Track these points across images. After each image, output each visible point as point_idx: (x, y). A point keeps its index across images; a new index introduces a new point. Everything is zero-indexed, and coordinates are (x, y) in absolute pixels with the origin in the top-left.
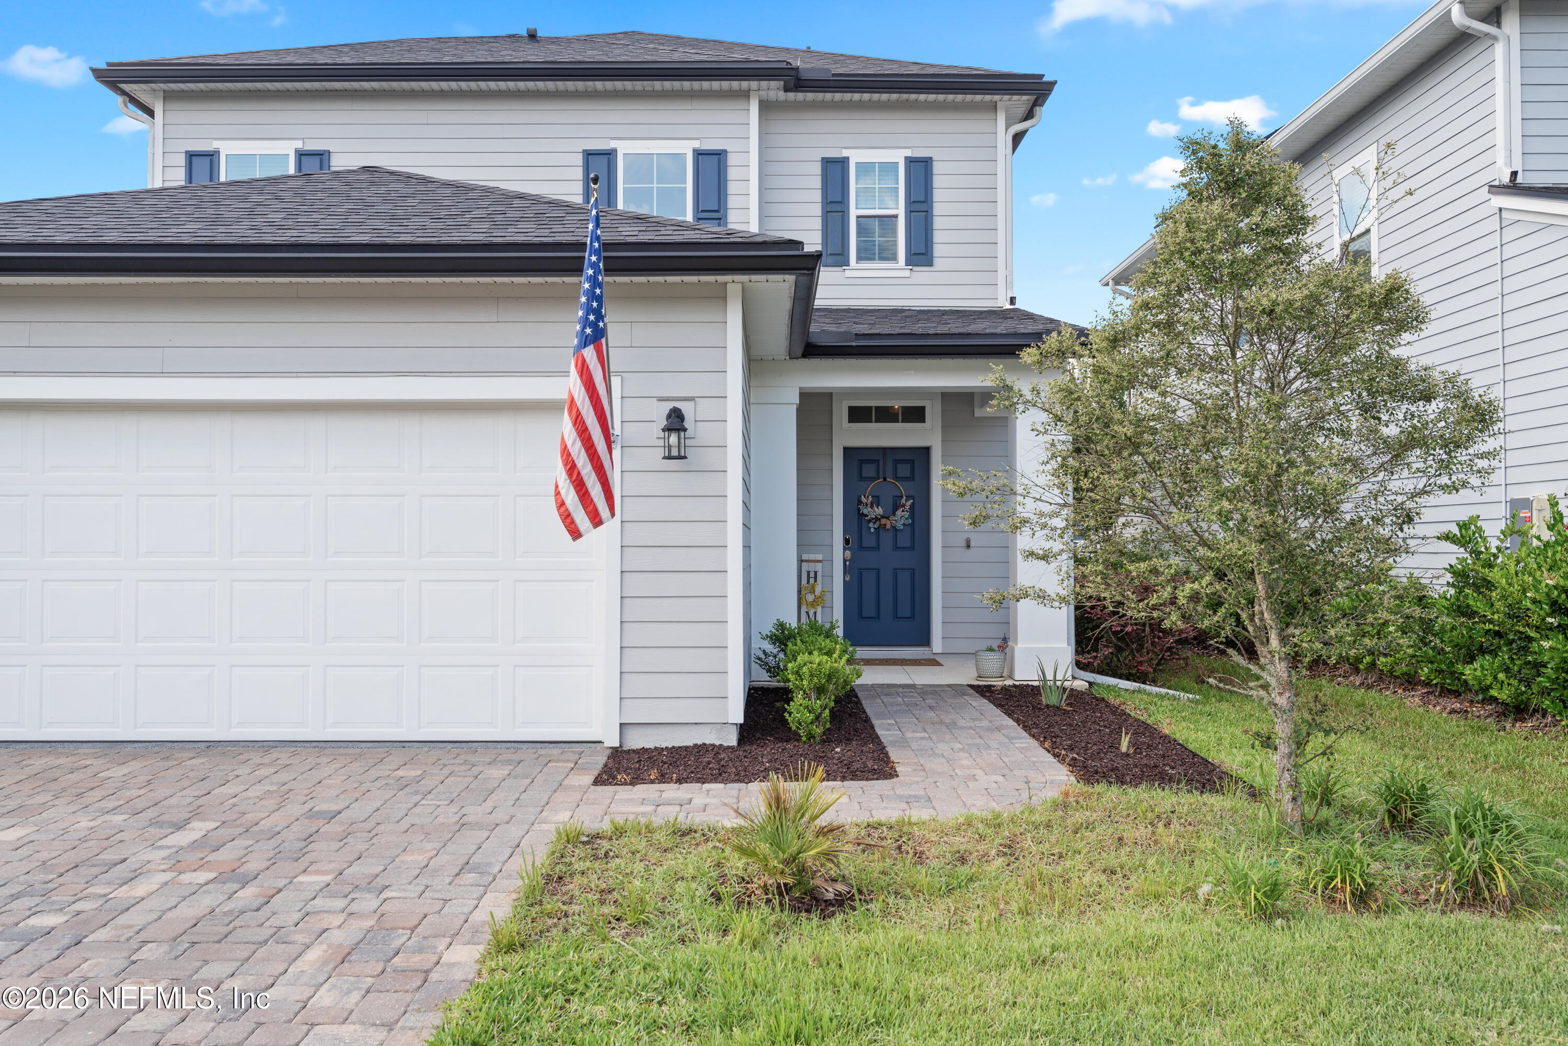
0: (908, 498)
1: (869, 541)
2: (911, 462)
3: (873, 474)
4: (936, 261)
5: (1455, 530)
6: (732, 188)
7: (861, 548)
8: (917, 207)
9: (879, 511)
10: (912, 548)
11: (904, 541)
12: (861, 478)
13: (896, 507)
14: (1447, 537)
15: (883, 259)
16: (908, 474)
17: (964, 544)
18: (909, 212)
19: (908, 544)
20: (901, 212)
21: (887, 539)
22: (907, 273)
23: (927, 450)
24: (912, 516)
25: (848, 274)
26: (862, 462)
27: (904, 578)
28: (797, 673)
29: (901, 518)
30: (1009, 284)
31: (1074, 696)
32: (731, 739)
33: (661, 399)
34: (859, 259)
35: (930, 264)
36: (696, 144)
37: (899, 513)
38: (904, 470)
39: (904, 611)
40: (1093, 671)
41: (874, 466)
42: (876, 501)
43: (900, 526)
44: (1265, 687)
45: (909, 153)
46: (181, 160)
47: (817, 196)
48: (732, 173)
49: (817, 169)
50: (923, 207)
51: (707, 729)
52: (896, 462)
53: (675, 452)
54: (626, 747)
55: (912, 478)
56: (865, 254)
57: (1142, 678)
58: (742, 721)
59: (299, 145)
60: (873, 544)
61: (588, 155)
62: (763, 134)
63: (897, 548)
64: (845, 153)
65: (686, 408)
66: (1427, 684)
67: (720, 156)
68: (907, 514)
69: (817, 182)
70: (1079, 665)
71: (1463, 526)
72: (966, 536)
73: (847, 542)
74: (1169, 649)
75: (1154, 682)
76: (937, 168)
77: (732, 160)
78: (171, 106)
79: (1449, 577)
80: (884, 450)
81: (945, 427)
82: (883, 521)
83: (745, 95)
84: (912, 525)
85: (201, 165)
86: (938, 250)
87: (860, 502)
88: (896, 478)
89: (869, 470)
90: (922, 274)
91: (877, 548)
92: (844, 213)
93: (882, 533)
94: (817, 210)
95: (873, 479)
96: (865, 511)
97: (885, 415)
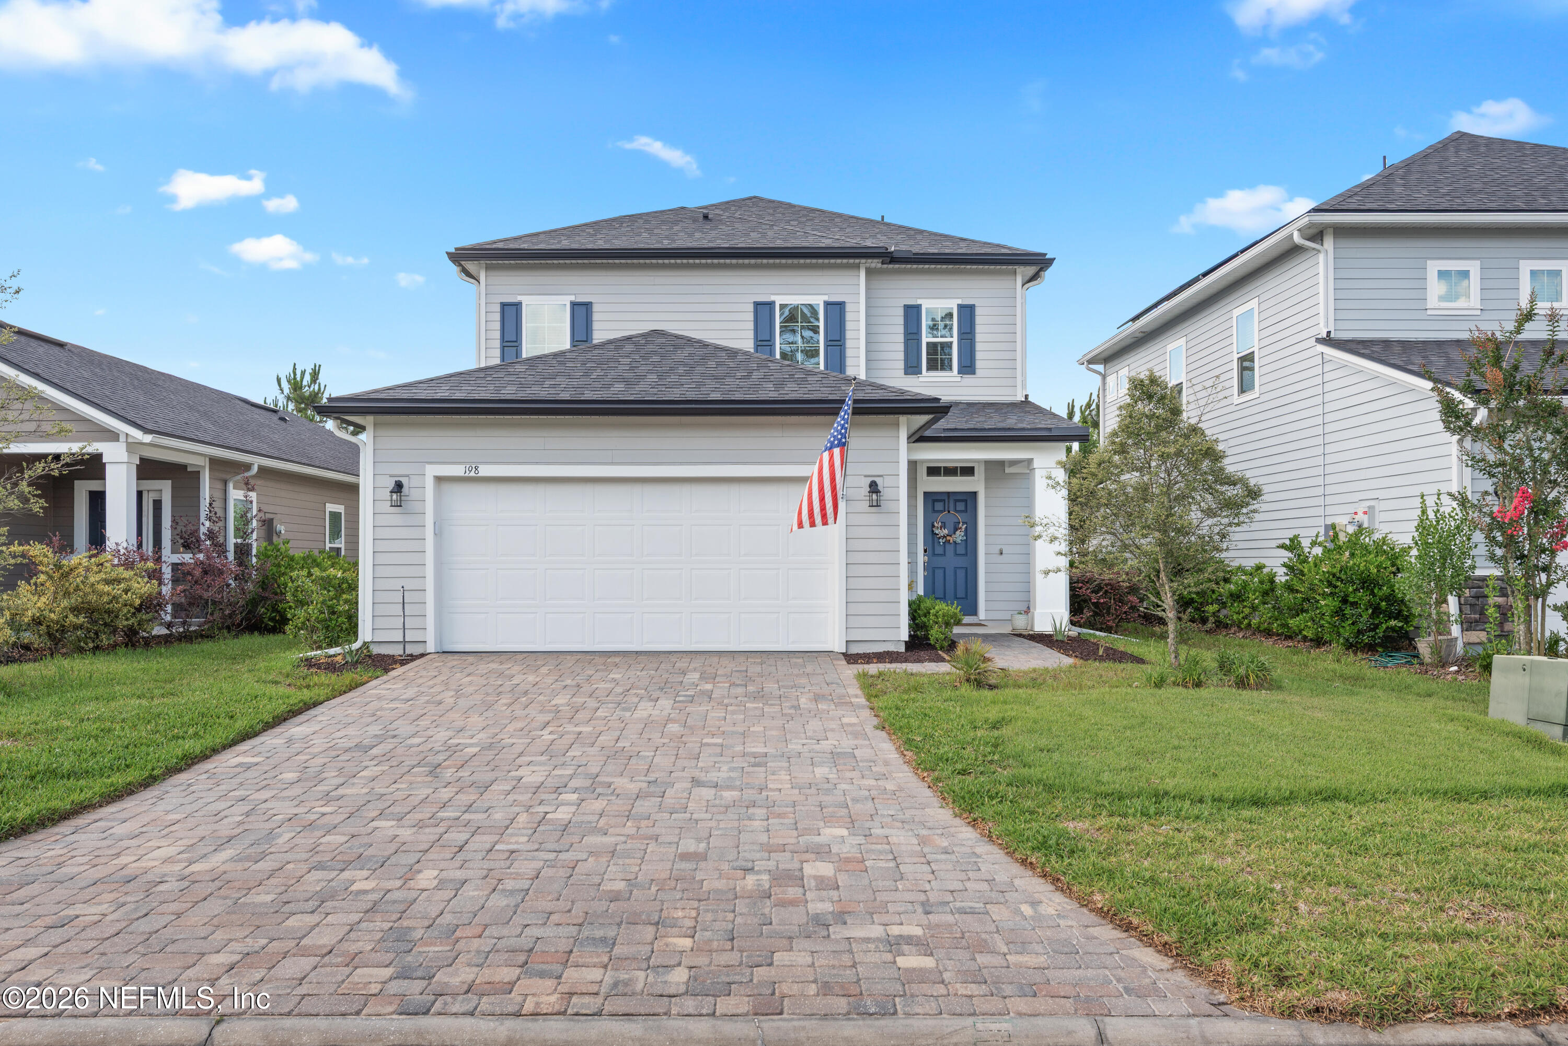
0: (964, 523)
1: (939, 550)
2: (966, 501)
3: (942, 509)
4: (977, 371)
5: (1288, 542)
6: (849, 325)
7: (934, 554)
8: (965, 336)
9: (946, 532)
10: (966, 554)
11: (961, 550)
12: (934, 511)
13: (956, 529)
14: (1282, 546)
15: (943, 369)
16: (963, 508)
17: (998, 552)
18: (960, 340)
19: (963, 552)
20: (955, 340)
21: (950, 549)
22: (959, 379)
23: (974, 495)
24: (966, 535)
25: (921, 379)
26: (934, 501)
27: (961, 574)
28: (935, 615)
29: (959, 536)
30: (1024, 386)
31: (1070, 639)
32: (902, 649)
33: (866, 476)
34: (928, 369)
35: (974, 373)
36: (826, 298)
37: (958, 533)
38: (961, 506)
39: (961, 594)
40: (1080, 626)
41: (942, 504)
42: (944, 526)
43: (958, 541)
44: (1164, 610)
45: (960, 302)
46: (498, 308)
47: (901, 329)
48: (849, 316)
49: (901, 312)
50: (969, 336)
51: (890, 644)
52: (956, 501)
53: (875, 504)
54: (849, 653)
55: (966, 511)
56: (932, 366)
57: (1108, 630)
58: (907, 639)
59: (573, 298)
60: (942, 552)
61: (757, 305)
62: (868, 289)
63: (956, 554)
64: (919, 302)
65: (879, 481)
66: (1278, 635)
67: (841, 305)
68: (963, 534)
69: (901, 320)
70: (1072, 623)
71: (1291, 540)
72: (999, 547)
73: (925, 551)
74: (1125, 613)
75: (1116, 633)
76: (978, 311)
77: (848, 308)
78: (491, 273)
79: (1284, 570)
80: (948, 493)
81: (987, 479)
82: (948, 538)
83: (857, 267)
84: (966, 540)
85: (511, 311)
86: (979, 364)
87: (933, 526)
88: (956, 511)
89: (939, 506)
90: (968, 380)
91: (944, 555)
92: (919, 340)
93: (947, 546)
94: (901, 338)
95: (942, 512)
96: (937, 532)
97: (950, 471)
